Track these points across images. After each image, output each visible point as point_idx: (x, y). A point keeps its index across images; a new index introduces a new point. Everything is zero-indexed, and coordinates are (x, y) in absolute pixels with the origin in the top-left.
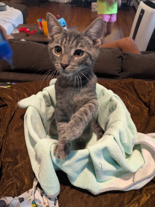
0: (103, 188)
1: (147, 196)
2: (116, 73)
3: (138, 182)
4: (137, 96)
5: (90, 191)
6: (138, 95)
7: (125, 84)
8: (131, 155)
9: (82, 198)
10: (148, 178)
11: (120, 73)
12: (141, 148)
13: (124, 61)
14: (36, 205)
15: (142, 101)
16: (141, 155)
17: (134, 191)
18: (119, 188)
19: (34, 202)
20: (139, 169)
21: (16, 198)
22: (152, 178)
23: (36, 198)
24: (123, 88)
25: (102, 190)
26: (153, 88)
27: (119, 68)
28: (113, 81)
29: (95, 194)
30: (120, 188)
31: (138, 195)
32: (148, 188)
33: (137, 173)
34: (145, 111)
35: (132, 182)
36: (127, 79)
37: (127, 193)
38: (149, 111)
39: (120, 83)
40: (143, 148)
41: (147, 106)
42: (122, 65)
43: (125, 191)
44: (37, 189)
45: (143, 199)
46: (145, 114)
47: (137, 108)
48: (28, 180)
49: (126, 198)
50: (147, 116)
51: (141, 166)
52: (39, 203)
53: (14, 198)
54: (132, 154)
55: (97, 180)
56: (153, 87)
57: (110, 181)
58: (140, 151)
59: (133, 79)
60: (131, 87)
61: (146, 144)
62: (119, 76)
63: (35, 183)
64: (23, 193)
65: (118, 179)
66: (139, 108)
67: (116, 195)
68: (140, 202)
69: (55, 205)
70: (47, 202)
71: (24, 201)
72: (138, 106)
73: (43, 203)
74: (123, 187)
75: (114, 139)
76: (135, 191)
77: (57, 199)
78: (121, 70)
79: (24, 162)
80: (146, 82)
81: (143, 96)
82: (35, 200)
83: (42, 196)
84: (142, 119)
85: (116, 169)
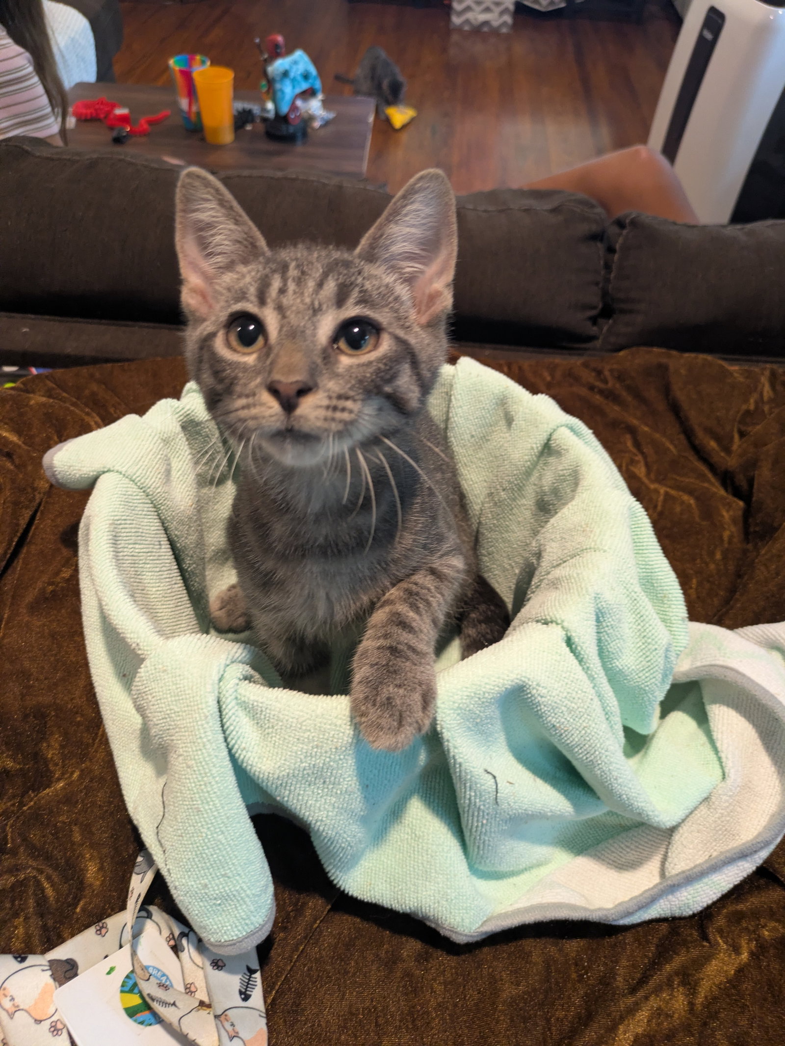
0: (501, 909)
1: (737, 950)
2: (577, 321)
3: (690, 878)
4: (682, 437)
5: (436, 922)
6: (688, 433)
7: (620, 377)
8: (653, 735)
9: (391, 962)
10: (743, 855)
11: (594, 320)
12: (705, 700)
13: (616, 257)
14: (142, 997)
15: (712, 467)
16: (703, 738)
17: (664, 926)
18: (585, 909)
19: (131, 983)
20: (696, 808)
21: (32, 959)
22: (764, 854)
23: (145, 963)
24: (610, 396)
25: (500, 916)
26: (766, 398)
27: (594, 298)
28: (561, 361)
29: (461, 940)
30: (592, 907)
31: (685, 943)
32: (741, 907)
33: (683, 831)
34: (726, 515)
35: (656, 880)
36: (634, 349)
37: (629, 937)
38: (748, 514)
39: (594, 370)
40: (714, 702)
41: (737, 493)
42: (607, 280)
43: (622, 922)
44: (149, 916)
45: (713, 967)
46: (724, 529)
47: (685, 497)
48: (101, 869)
49: (624, 962)
50: (735, 540)
51: (705, 795)
52: (161, 985)
53: (23, 960)
54: (656, 732)
55: (471, 867)
56: (767, 391)
57: (543, 871)
58: (702, 718)
59: (663, 350)
60: (652, 394)
61: (730, 676)
62: (592, 338)
63: (139, 885)
64: (73, 935)
65: (584, 863)
66: (692, 501)
67: (573, 946)
68: (697, 983)
69: (245, 996)
70: (200, 984)
71: (76, 975)
72: (691, 493)
73: (182, 989)
74: (610, 905)
75: (569, 642)
76: (673, 923)
77: (255, 965)
78: (600, 306)
79: (82, 771)
80: (734, 368)
81: (718, 439)
82: (138, 971)
83: (176, 949)
84: (712, 554)
85: (575, 805)
